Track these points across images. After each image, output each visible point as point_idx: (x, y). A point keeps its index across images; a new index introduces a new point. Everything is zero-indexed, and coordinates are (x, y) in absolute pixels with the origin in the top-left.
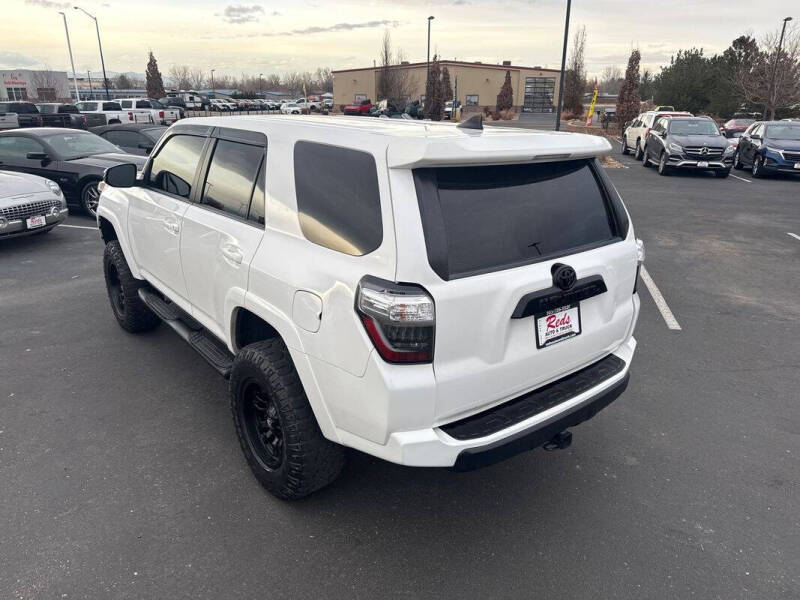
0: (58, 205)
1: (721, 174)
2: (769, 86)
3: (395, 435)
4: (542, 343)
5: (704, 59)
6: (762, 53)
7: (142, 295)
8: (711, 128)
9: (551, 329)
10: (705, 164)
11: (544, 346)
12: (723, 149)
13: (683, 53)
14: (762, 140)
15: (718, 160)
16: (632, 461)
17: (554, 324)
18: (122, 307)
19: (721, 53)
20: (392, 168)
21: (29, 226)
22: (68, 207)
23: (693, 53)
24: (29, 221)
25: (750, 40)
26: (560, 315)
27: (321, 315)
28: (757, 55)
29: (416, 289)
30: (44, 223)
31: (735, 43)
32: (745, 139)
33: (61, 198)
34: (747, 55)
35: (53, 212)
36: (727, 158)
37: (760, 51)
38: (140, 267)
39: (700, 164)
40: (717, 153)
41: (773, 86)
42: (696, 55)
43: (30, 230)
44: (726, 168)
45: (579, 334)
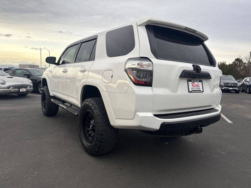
0: (30, 86)
1: (237, 92)
2: (248, 71)
3: (138, 113)
4: (190, 90)
5: (226, 65)
6: (244, 63)
7: (52, 100)
8: (232, 78)
9: (193, 87)
10: (231, 89)
11: (191, 92)
12: (237, 84)
13: (220, 63)
14: (249, 82)
15: (236, 87)
16: (224, 153)
17: (194, 85)
18: (45, 108)
19: (231, 63)
20: (138, 26)
21: (20, 91)
22: (33, 87)
23: (223, 63)
24: (21, 90)
25: (240, 59)
26: (196, 83)
27: (112, 76)
28: (243, 63)
29: (146, 59)
30: (25, 91)
31: (235, 60)
32: (243, 83)
33: (32, 84)
34: (240, 63)
35: (28, 88)
36: (238, 87)
37: (244, 62)
38: (53, 91)
39: (230, 89)
40: (235, 85)
41: (249, 71)
42: (224, 63)
43: (21, 92)
44: (238, 90)
45: (203, 92)
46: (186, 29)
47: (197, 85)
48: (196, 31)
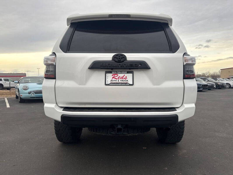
9: (115, 79)
11: (109, 85)
17: (117, 77)
26: (120, 75)
29: (54, 54)
45: (133, 85)
46: (111, 16)
47: (123, 77)
48: (130, 15)
